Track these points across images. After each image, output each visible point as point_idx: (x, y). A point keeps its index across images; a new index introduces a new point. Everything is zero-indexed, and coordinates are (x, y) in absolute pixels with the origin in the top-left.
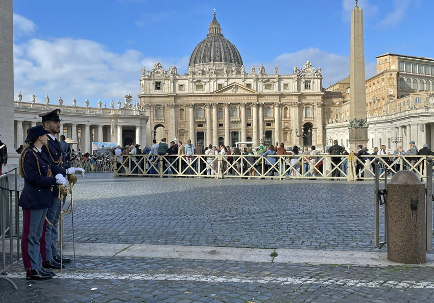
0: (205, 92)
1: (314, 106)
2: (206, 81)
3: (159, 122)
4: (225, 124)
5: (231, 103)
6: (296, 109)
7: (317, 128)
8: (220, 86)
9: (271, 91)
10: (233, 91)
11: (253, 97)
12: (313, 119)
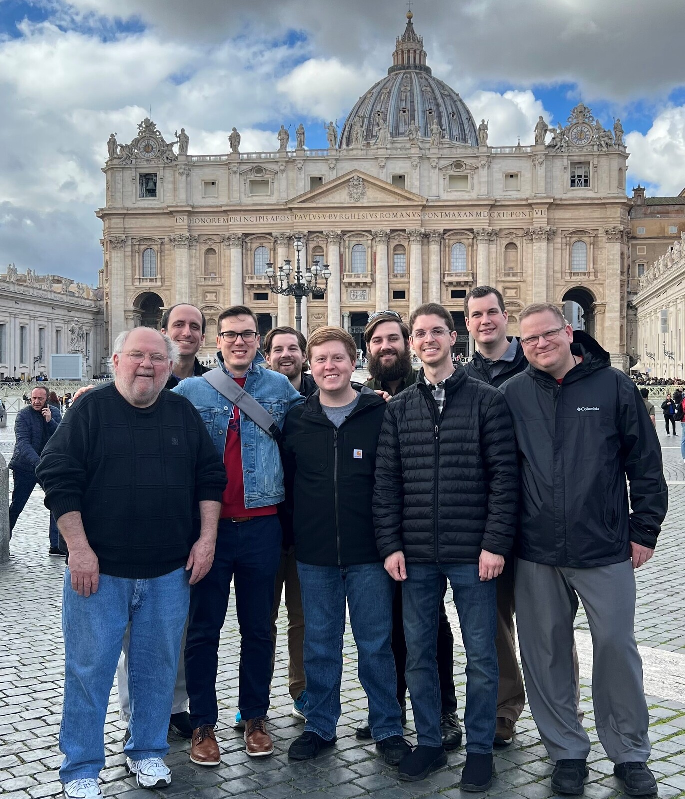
0: (274, 200)
1: (595, 236)
2: (275, 167)
3: (148, 286)
4: (329, 290)
5: (344, 233)
6: (540, 249)
7: (604, 305)
8: (316, 181)
9: (466, 196)
10: (350, 195)
11: (410, 211)
12: (592, 278)
